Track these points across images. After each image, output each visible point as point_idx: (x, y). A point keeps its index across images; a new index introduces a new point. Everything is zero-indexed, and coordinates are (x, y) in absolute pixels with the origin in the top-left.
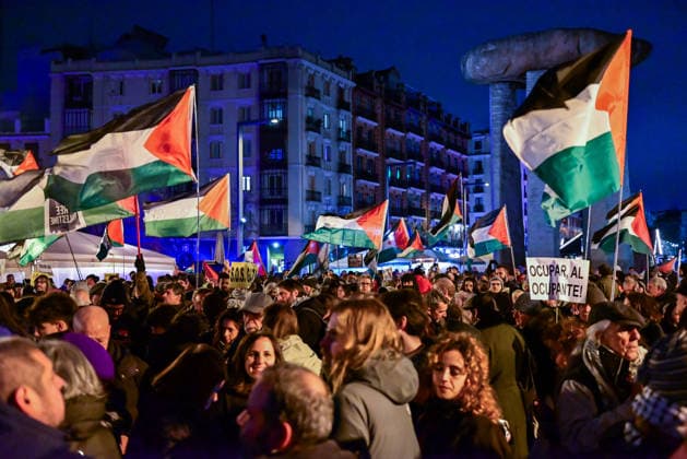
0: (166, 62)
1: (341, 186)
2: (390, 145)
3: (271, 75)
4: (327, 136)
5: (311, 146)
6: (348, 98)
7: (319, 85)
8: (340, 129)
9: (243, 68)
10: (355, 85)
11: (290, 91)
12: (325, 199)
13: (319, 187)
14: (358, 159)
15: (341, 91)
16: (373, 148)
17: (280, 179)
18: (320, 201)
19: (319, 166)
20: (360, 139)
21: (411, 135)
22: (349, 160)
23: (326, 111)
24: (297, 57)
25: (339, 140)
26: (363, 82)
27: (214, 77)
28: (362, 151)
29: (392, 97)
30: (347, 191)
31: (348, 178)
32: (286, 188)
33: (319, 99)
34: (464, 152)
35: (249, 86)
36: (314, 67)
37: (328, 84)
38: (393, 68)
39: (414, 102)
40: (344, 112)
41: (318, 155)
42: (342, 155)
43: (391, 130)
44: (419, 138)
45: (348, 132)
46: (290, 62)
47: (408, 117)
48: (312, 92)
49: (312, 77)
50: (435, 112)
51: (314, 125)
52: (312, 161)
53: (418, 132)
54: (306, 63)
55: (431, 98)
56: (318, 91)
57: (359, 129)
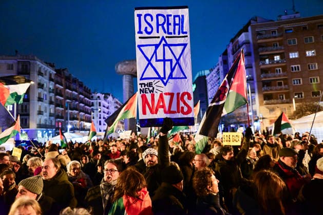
1: (50, 109)
2: (67, 95)
3: (23, 66)
4: (45, 90)
5: (39, 94)
6: (53, 77)
7: (43, 71)
8: (50, 88)
9: (10, 62)
10: (55, 73)
11: (31, 72)
12: (45, 114)
13: (42, 110)
14: (57, 100)
15: (50, 75)
16: (62, 96)
17: (26, 107)
18: (42, 114)
19: (43, 101)
20: (57, 92)
21: (74, 92)
22: (53, 100)
23: (45, 80)
24: (34, 60)
25: (50, 92)
26: (59, 72)
28: (58, 97)
29: (68, 78)
30: (52, 111)
31: (52, 106)
32: (29, 110)
33: (43, 76)
34: (90, 98)
35: (12, 69)
36: (41, 64)
37: (46, 71)
38: (66, 69)
39: (75, 81)
40: (51, 82)
41: (42, 97)
42: (51, 98)
43: (67, 90)
44: (76, 93)
45: (53, 90)
46: (32, 62)
47: (73, 86)
48: (40, 74)
49: (40, 68)
50: (81, 85)
51: (41, 86)
52: (40, 99)
53: (76, 91)
54: (38, 63)
55: (80, 81)
56: (42, 74)
57: (57, 88)
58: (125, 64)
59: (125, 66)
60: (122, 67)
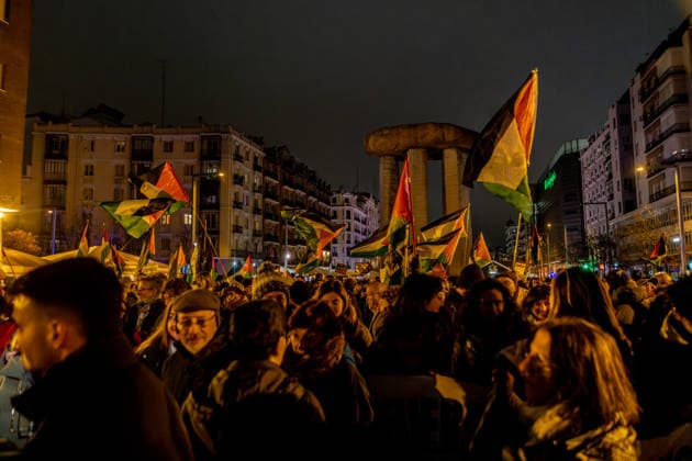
0: (130, 130)
1: (255, 223)
2: (285, 196)
3: (209, 144)
4: (247, 188)
5: (236, 194)
6: (260, 163)
7: (242, 153)
8: (255, 184)
9: (189, 138)
10: (264, 155)
11: (223, 156)
12: (245, 231)
13: (241, 223)
14: (266, 205)
15: (256, 159)
16: (275, 198)
17: (214, 216)
18: (241, 232)
19: (241, 208)
20: (267, 191)
21: (298, 191)
22: (260, 206)
23: (246, 169)
24: (228, 133)
25: (254, 191)
26: (271, 154)
27: (166, 143)
28: (268, 200)
29: (288, 164)
30: (258, 226)
31: (259, 218)
32: (219, 223)
33: (242, 162)
34: (328, 203)
35: (193, 151)
36: (239, 140)
37: (248, 153)
38: (284, 147)
39: (301, 168)
40: (257, 172)
41: (241, 201)
42: (256, 202)
43: (286, 187)
44: (303, 193)
45: (260, 187)
46: (224, 136)
47: (297, 179)
48: (238, 158)
49: (238, 147)
50: (312, 177)
51: (238, 180)
52: (237, 205)
53: (302, 189)
54: (234, 137)
55: (311, 168)
56: (242, 158)
57: (267, 185)
58: (382, 135)
59: (382, 140)
60: (376, 141)
